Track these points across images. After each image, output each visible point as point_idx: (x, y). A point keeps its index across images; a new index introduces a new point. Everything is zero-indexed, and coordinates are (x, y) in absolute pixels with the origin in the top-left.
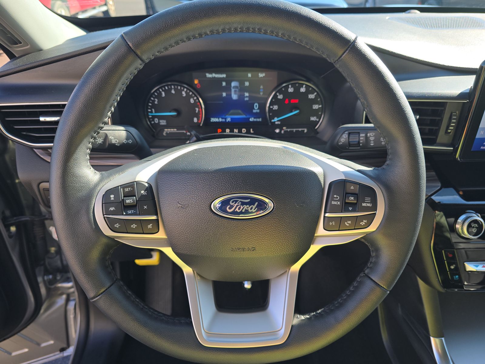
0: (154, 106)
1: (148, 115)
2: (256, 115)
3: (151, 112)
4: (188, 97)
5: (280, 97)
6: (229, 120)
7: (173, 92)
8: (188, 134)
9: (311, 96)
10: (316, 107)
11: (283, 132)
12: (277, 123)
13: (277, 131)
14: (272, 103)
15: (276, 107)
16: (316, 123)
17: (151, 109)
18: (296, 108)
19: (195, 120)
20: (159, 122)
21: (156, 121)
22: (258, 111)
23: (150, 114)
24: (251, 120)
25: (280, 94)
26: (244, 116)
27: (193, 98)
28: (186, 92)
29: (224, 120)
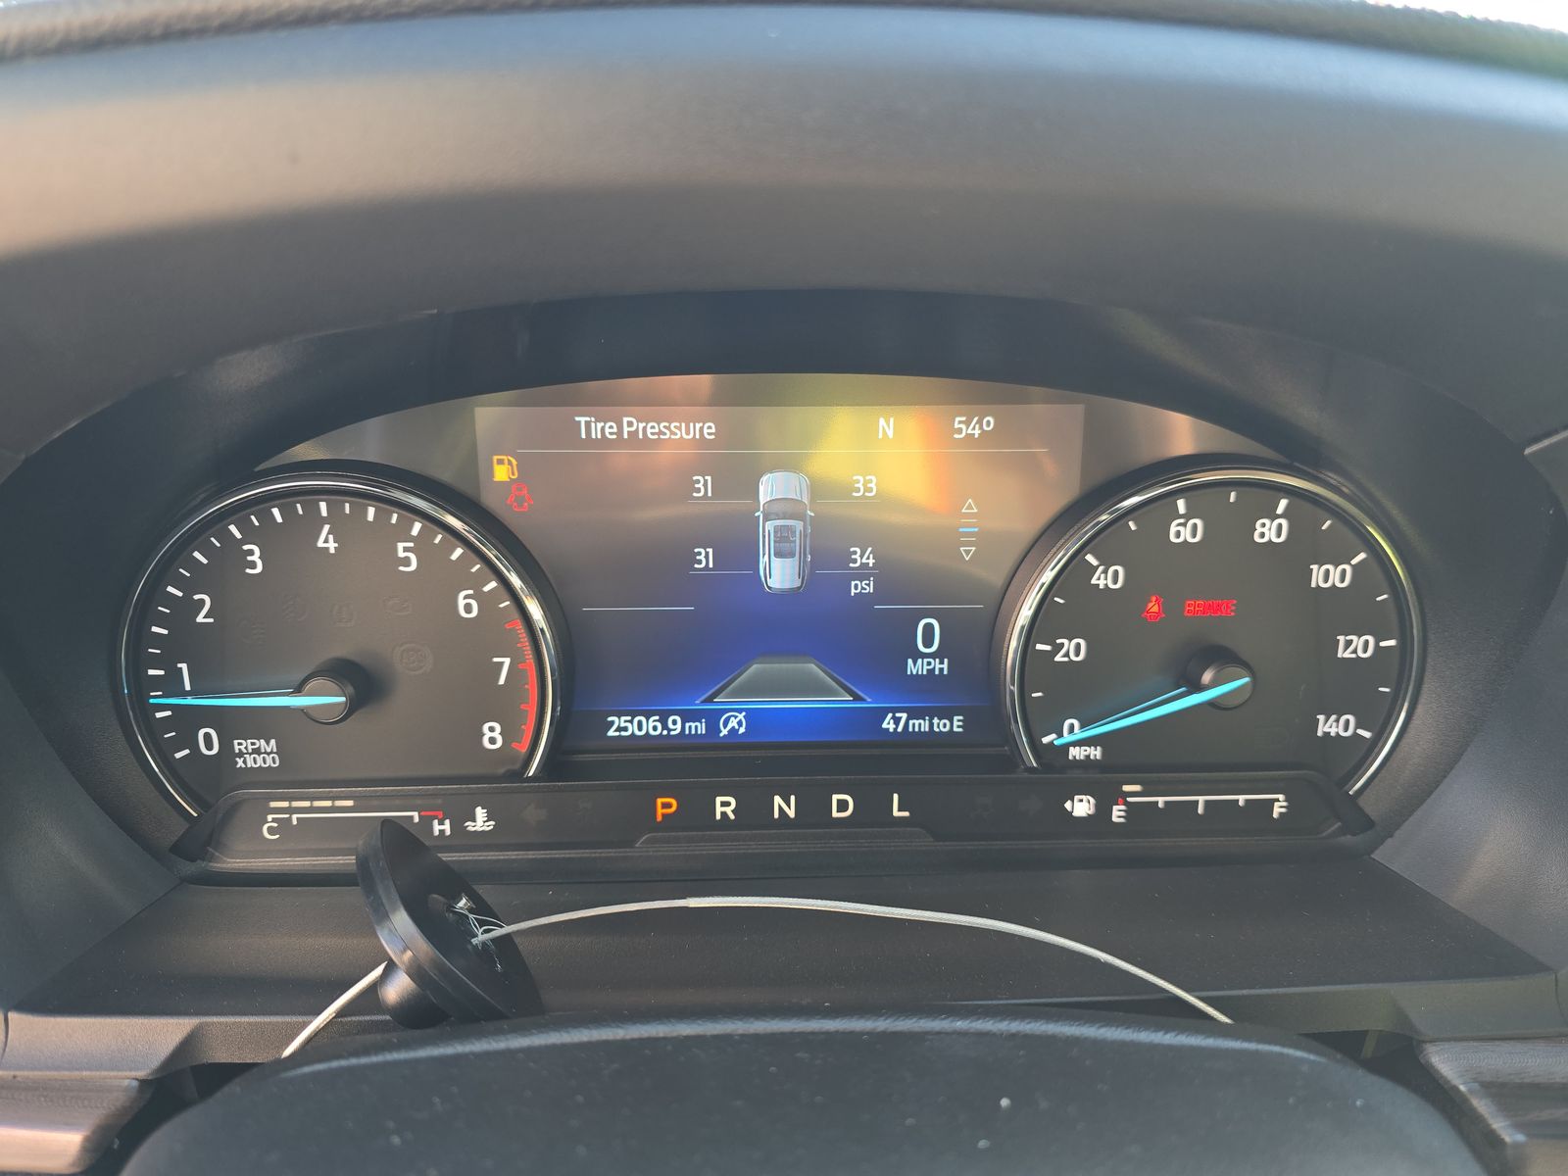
0: (186, 641)
1: (146, 711)
2: (927, 695)
3: (173, 685)
4: (440, 582)
5: (1107, 578)
6: (734, 723)
7: (327, 541)
8: (442, 827)
9: (1330, 576)
10: (1356, 647)
11: (1118, 813)
12: (1076, 753)
13: (1082, 807)
14: (1043, 624)
15: (1072, 650)
16: (1361, 752)
17: (168, 663)
18: (1224, 658)
19: (492, 735)
20: (227, 753)
21: (208, 741)
22: (942, 666)
23: (156, 698)
24: (888, 724)
25: (1107, 563)
26: (843, 700)
27: (476, 583)
28: (421, 546)
29: (699, 727)
